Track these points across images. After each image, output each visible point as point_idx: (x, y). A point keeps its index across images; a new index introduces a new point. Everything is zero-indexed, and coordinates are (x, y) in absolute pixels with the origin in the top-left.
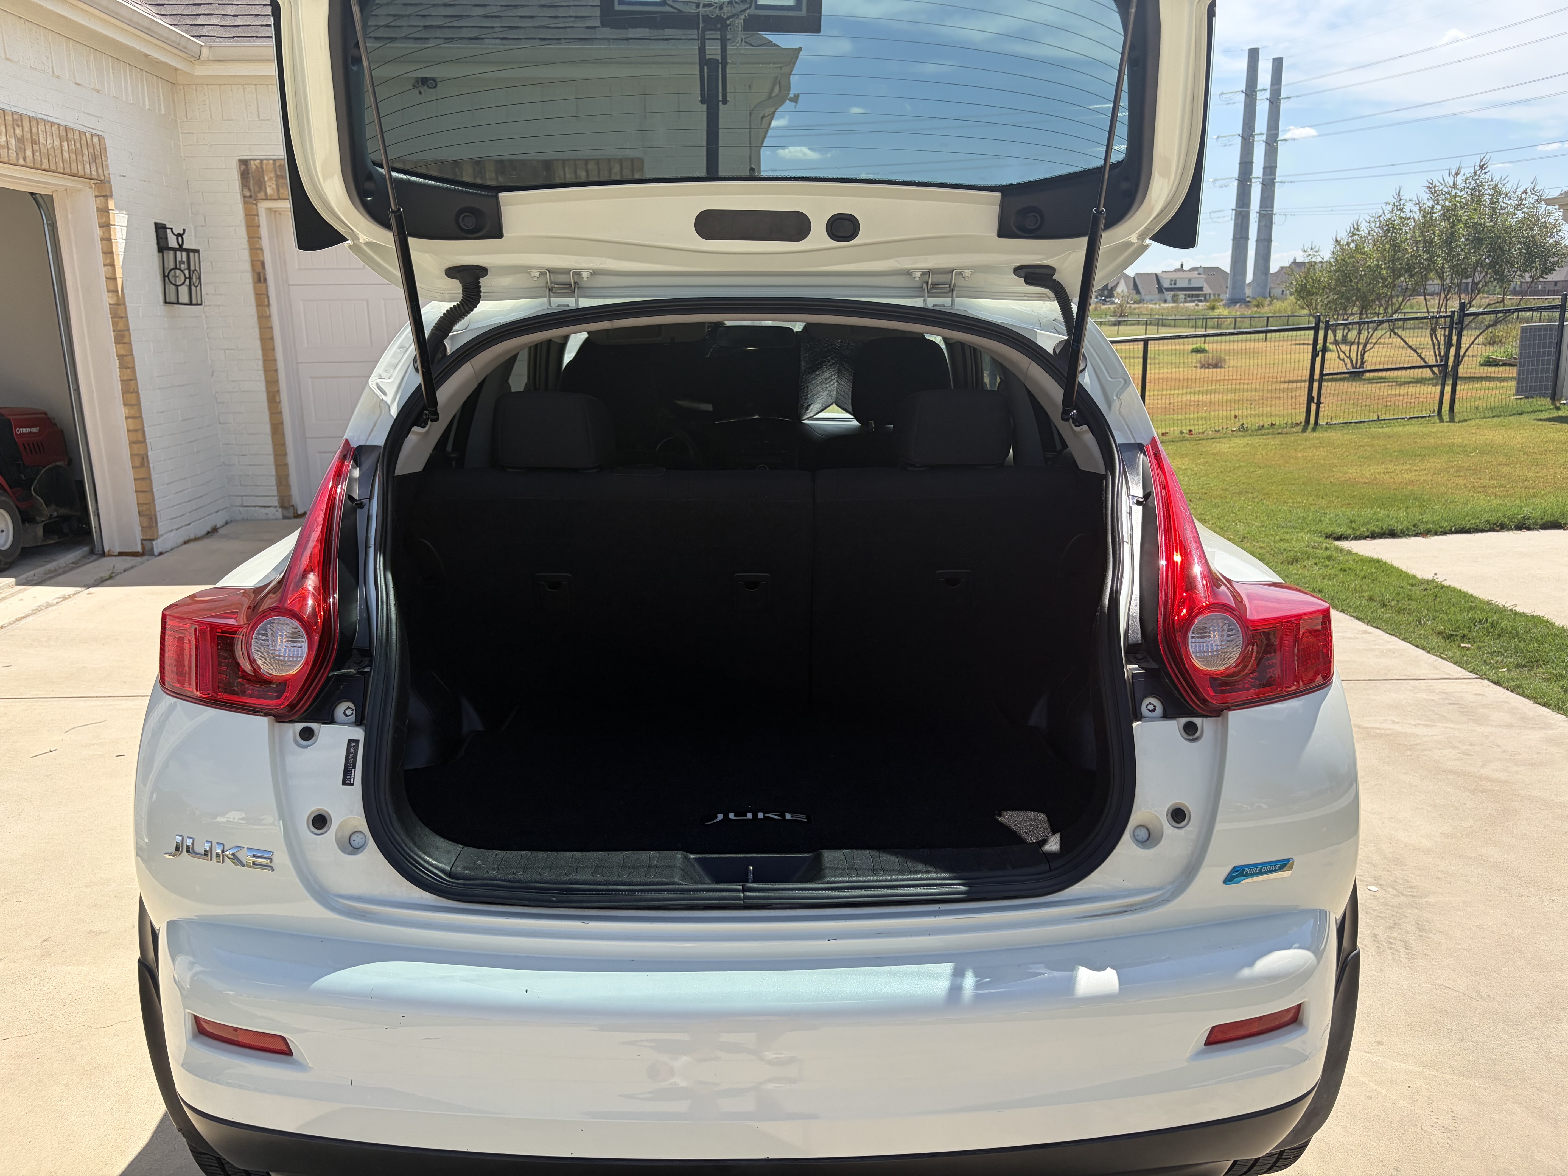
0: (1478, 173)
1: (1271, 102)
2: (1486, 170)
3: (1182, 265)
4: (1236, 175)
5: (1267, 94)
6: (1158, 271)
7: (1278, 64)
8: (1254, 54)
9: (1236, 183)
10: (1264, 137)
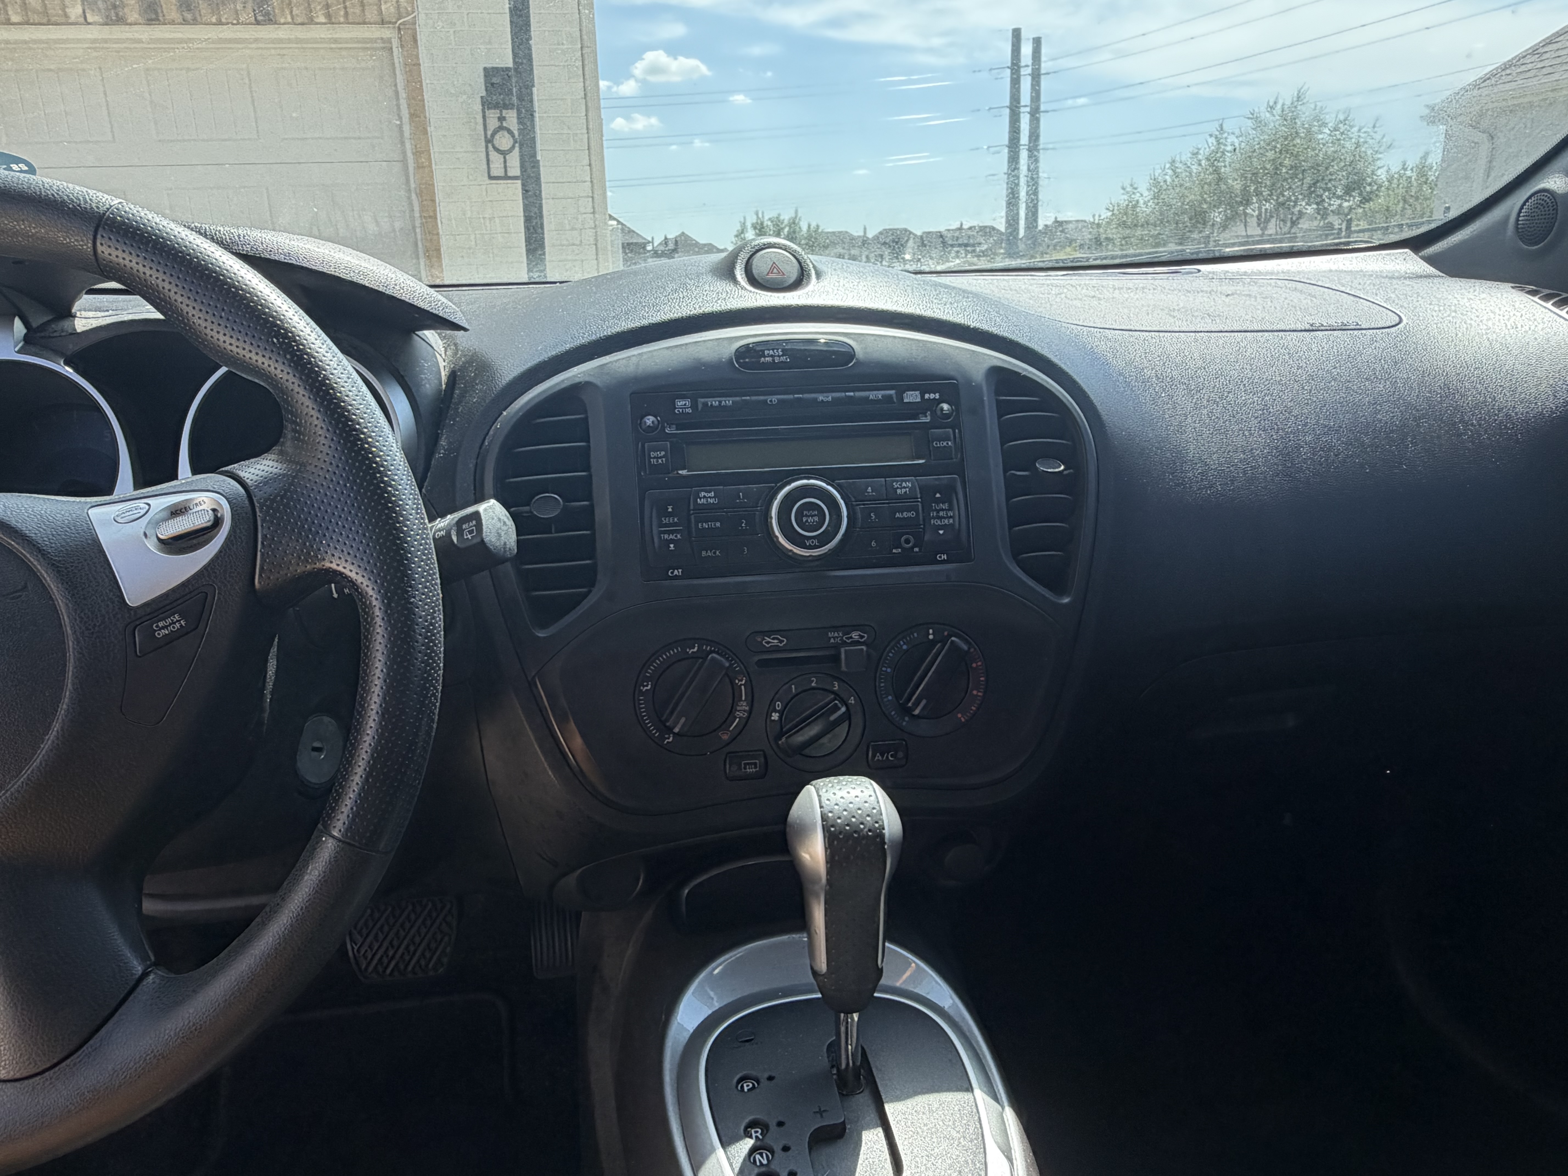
0: (1296, 104)
1: (1033, 79)
2: (1305, 101)
3: (962, 225)
4: (1006, 142)
5: (1029, 70)
6: (942, 229)
7: (1037, 42)
8: (1017, 34)
9: (1006, 150)
10: (1028, 109)
